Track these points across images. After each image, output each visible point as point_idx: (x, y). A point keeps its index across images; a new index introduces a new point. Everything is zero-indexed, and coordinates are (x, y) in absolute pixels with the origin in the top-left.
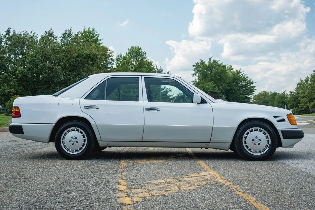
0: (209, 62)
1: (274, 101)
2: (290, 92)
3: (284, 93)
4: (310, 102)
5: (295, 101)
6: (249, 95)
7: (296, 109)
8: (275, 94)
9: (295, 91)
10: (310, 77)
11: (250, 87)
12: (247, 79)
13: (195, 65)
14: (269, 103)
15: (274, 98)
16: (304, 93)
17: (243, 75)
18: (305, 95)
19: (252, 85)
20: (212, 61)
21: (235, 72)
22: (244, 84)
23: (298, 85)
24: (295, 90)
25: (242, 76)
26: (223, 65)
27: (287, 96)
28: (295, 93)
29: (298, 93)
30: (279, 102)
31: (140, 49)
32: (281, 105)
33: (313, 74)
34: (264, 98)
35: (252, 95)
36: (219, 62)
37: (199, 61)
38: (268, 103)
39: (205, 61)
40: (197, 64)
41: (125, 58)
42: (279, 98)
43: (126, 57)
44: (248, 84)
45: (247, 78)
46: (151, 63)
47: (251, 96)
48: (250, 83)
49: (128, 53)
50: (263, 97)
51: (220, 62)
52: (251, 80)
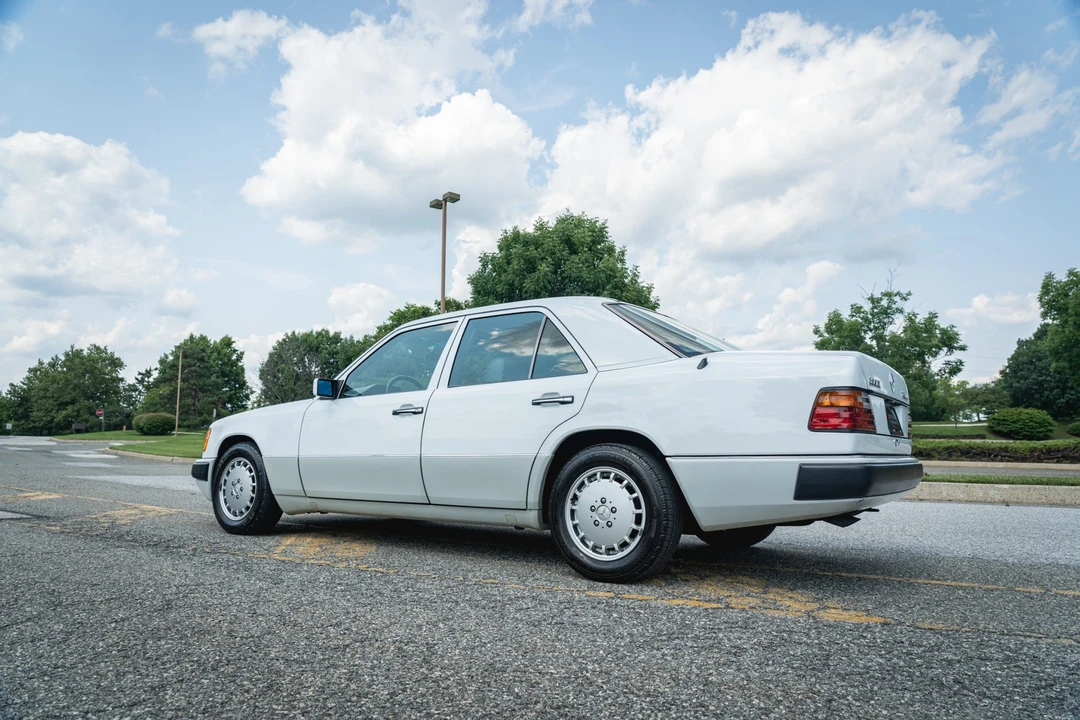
2: (12, 385)
4: (57, 410)
5: (21, 405)
7: (23, 424)
9: (22, 385)
16: (46, 390)
18: (49, 394)
23: (30, 370)
28: (21, 388)
29: (31, 389)
33: (70, 352)
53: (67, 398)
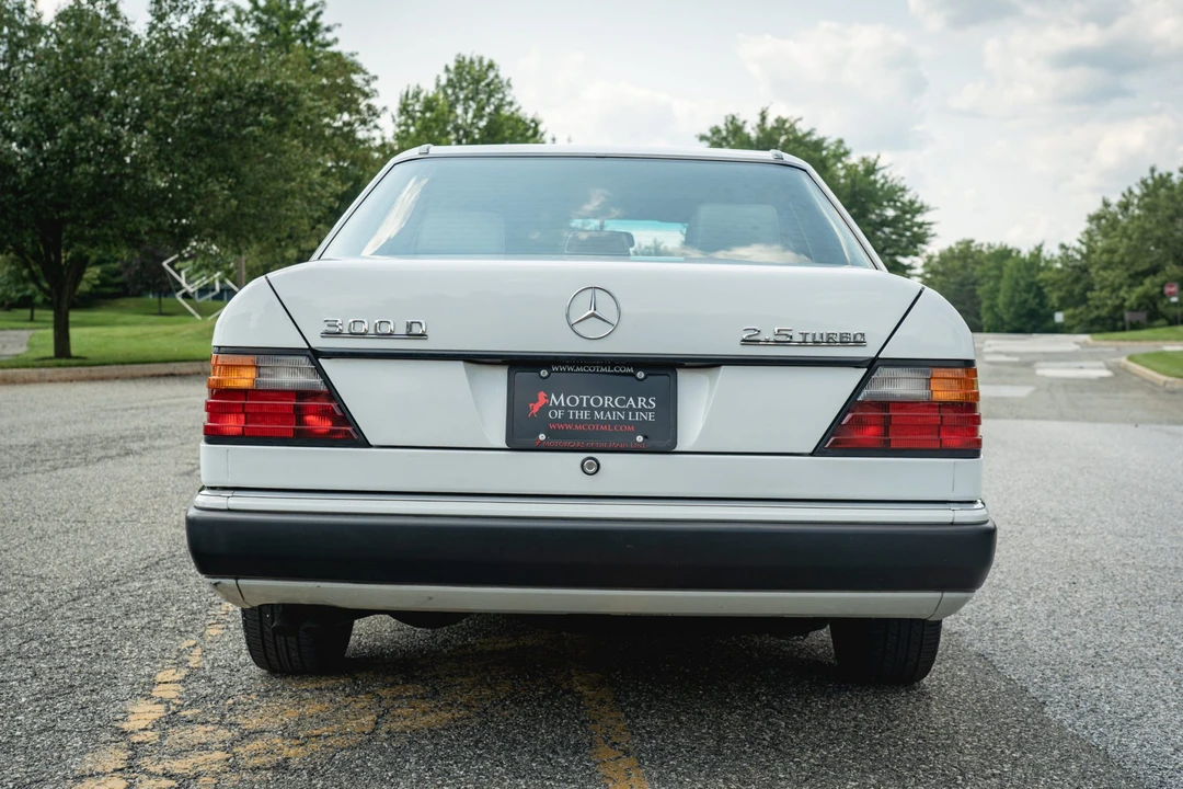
0: (759, 126)
1: (999, 278)
2: (1063, 246)
3: (1039, 249)
4: (1130, 286)
5: (1077, 280)
6: (905, 255)
7: (1081, 313)
8: (1004, 255)
9: (1078, 245)
10: (1137, 191)
11: (912, 226)
12: (902, 196)
13: (709, 134)
14: (980, 285)
15: (1000, 268)
16: (1111, 252)
17: (890, 179)
18: (1117, 258)
19: (919, 219)
20: (770, 122)
21: (857, 166)
22: (890, 213)
23: (1091, 219)
24: (1080, 241)
25: (883, 185)
26: (814, 138)
27: (1047, 262)
28: (1079, 251)
29: (1091, 251)
30: (1017, 284)
31: (491, 66)
32: (1025, 295)
33: (1150, 182)
34: (964, 267)
35: (916, 255)
36: (798, 126)
37: (723, 121)
38: (977, 287)
39: (744, 122)
40: (716, 131)
41: (429, 105)
42: (1019, 270)
43: (435, 99)
44: (905, 212)
45: (903, 189)
46: (537, 125)
47: (915, 259)
48: (913, 209)
49: (443, 82)
50: (957, 264)
51: (802, 128)
52: (919, 200)
53: (1144, 264)
